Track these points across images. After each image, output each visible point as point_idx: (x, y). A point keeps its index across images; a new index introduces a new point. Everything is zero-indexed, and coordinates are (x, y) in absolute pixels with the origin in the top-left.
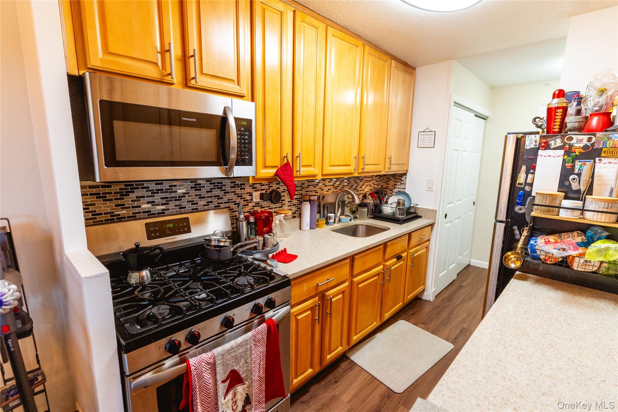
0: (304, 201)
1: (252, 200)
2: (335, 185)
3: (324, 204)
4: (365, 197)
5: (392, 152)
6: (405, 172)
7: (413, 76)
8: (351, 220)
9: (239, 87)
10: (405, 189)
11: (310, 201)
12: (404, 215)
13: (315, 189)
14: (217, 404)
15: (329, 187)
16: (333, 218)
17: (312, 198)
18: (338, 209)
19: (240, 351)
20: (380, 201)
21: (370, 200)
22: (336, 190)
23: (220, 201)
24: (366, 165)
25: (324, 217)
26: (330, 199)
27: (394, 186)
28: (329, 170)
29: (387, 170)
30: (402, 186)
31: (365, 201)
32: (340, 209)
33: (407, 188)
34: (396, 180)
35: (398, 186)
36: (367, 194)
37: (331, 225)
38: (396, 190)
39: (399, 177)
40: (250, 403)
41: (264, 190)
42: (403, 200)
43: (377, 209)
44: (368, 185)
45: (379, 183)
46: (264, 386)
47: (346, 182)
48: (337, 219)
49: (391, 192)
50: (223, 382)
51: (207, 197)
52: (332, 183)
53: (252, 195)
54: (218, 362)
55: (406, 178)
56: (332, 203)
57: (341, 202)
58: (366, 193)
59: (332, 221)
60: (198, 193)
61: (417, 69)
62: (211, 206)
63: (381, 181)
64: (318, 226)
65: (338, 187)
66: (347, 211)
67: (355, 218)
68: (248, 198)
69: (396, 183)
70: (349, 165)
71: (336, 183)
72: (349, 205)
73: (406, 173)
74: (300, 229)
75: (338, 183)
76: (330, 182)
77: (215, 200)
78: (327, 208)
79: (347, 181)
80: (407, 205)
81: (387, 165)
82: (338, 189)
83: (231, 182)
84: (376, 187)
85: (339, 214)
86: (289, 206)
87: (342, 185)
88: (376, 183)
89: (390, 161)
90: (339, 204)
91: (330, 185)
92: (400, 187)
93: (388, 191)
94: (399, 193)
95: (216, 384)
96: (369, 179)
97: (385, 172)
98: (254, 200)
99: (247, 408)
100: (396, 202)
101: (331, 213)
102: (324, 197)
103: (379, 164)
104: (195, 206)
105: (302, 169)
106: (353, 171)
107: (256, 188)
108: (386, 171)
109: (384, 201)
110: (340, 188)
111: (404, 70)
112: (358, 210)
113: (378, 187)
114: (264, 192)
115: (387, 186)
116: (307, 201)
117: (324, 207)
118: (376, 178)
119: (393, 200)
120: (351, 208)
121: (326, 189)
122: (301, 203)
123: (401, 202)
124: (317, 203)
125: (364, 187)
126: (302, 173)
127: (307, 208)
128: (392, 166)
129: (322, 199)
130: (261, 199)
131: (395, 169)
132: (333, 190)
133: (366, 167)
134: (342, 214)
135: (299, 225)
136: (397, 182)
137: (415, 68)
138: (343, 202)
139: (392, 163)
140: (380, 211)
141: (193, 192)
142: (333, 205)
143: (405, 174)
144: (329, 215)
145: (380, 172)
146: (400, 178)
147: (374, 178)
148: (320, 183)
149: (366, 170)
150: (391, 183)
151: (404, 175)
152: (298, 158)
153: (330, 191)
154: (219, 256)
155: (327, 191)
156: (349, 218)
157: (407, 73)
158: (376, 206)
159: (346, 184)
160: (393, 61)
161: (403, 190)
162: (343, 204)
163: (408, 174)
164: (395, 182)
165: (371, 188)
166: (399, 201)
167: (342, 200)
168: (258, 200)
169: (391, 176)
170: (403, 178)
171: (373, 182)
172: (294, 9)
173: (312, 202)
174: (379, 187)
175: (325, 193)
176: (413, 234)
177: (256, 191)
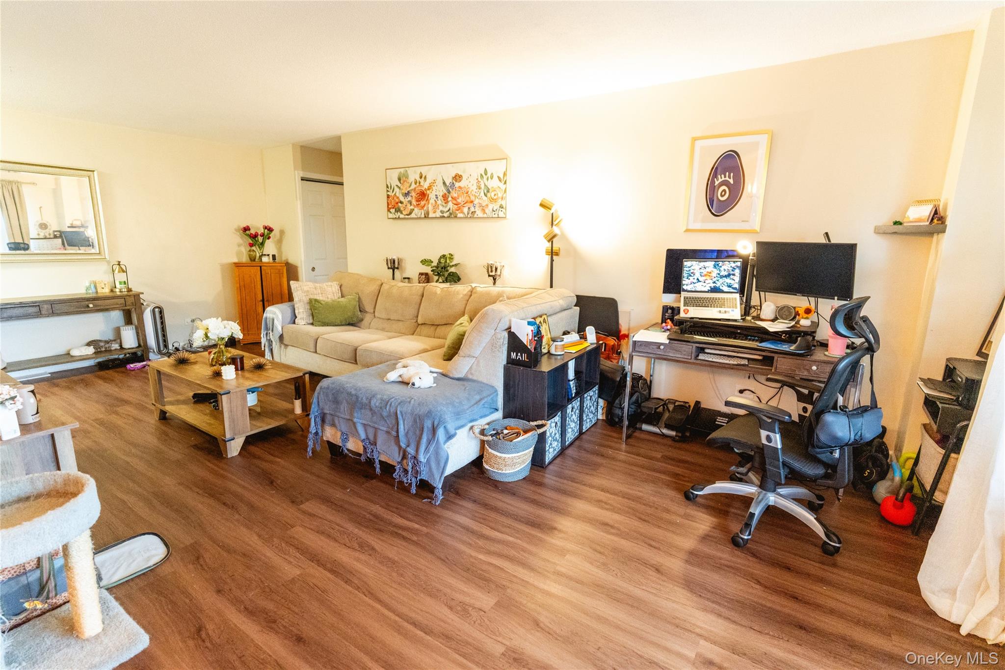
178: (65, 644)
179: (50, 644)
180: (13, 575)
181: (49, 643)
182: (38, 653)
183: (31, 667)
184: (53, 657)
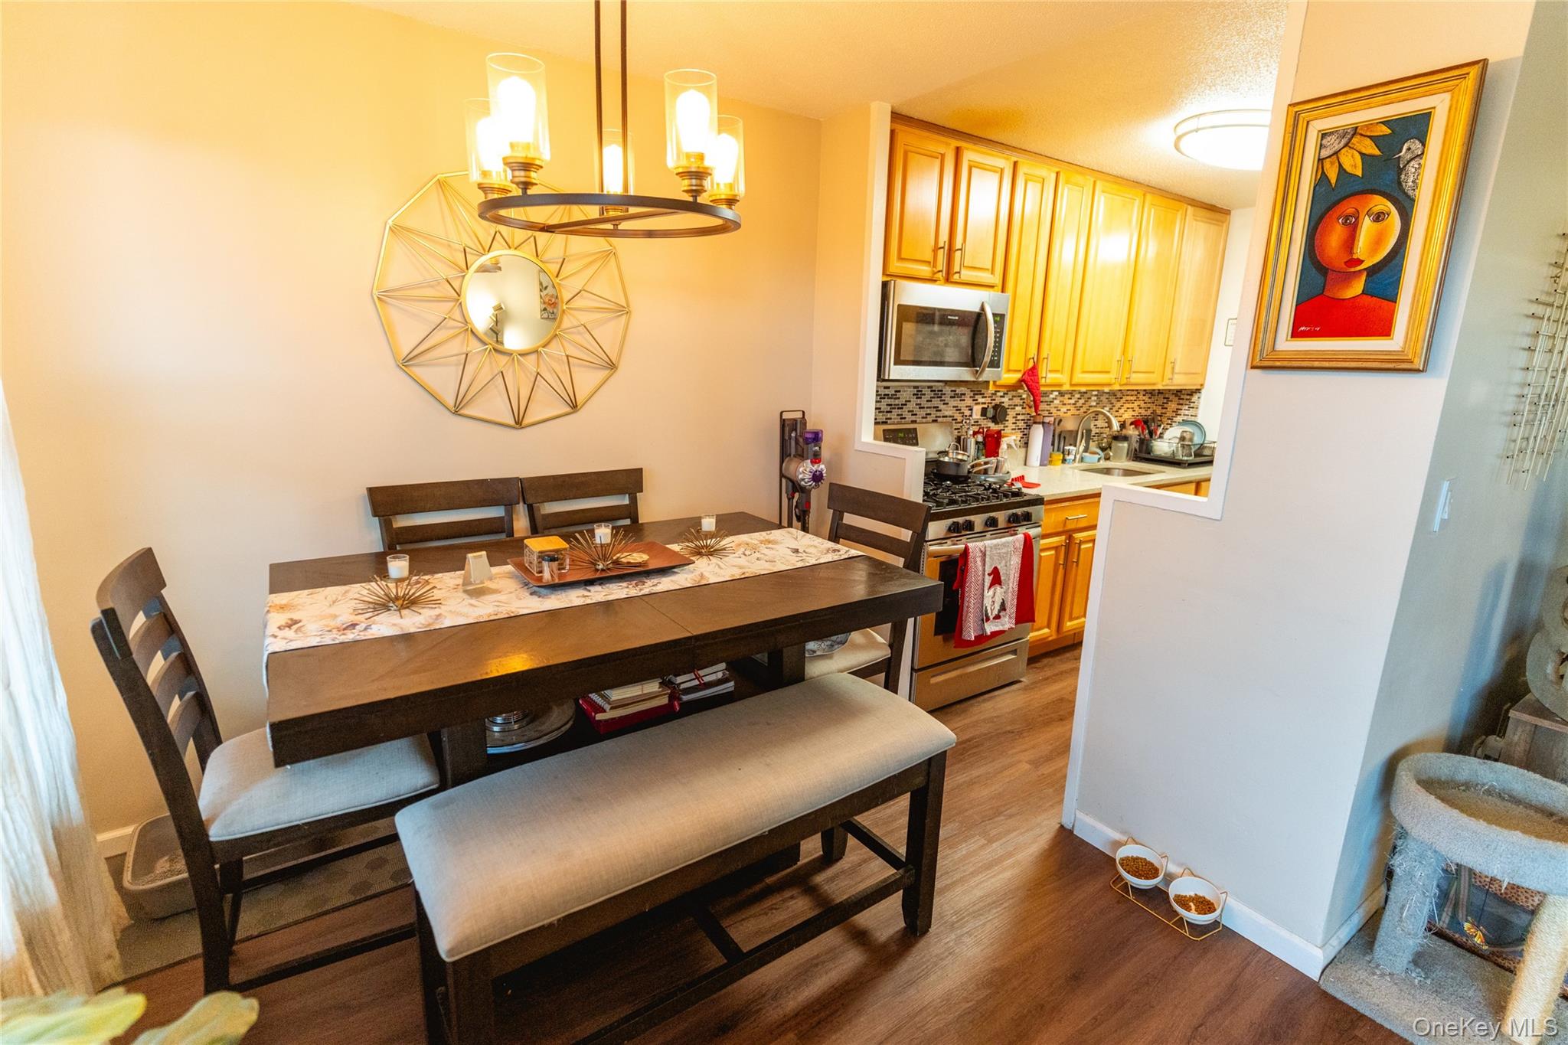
0: (1035, 423)
1: (971, 416)
2: (1078, 405)
3: (1061, 432)
4: (1123, 426)
5: (1179, 352)
6: (1199, 387)
7: (1225, 225)
8: (1099, 460)
9: (992, 276)
10: (1196, 416)
11: (1043, 423)
12: (1191, 455)
13: (1048, 408)
14: (983, 596)
15: (1069, 407)
16: (1074, 453)
17: (1047, 420)
18: (1081, 441)
19: (1003, 551)
20: (1151, 433)
21: (1132, 432)
22: (1077, 413)
23: (938, 414)
24: (1134, 372)
25: (1058, 450)
26: (1070, 425)
27: (1177, 412)
28: (1080, 377)
29: (1166, 382)
30: (1192, 412)
31: (1124, 432)
32: (1083, 441)
33: (1199, 416)
34: (1181, 402)
35: (1183, 411)
36: (1128, 423)
37: (1069, 463)
38: (1179, 419)
39: (1185, 396)
40: (1005, 610)
41: (985, 403)
42: (1190, 432)
43: (1144, 447)
44: (1128, 408)
45: (1149, 405)
46: (1015, 600)
47: (1095, 401)
48: (1078, 456)
49: (1169, 422)
50: (989, 575)
51: (927, 408)
52: (1072, 401)
53: (971, 410)
54: (988, 553)
55: (1199, 398)
56: (1071, 432)
57: (1086, 430)
58: (1124, 422)
59: (1071, 457)
60: (919, 401)
61: (1233, 212)
62: (930, 419)
63: (1153, 403)
64: (1050, 462)
65: (1082, 407)
66: (1093, 446)
67: (1107, 459)
68: (967, 413)
69: (1180, 407)
70: (1108, 372)
71: (1080, 401)
72: (1096, 439)
73: (1200, 390)
74: (1025, 464)
75: (1082, 401)
76: (1071, 399)
77: (933, 411)
78: (1065, 438)
79: (1096, 398)
80: (1197, 440)
81: (1168, 374)
82: (1082, 410)
83: (952, 391)
84: (1143, 412)
85: (1082, 448)
86: (1013, 429)
87: (1088, 404)
88: (1143, 405)
89: (1173, 368)
90: (1083, 433)
91: (1070, 404)
92: (1187, 413)
93: (1165, 420)
94: (1185, 422)
95: (984, 575)
96: (1132, 398)
97: (1163, 386)
98: (974, 416)
99: (1001, 614)
100: (1179, 436)
101: (1071, 445)
102: (1060, 421)
103: (1153, 372)
104: (914, 418)
105: (1050, 375)
106: (1113, 381)
107: (977, 400)
108: (1164, 383)
109: (1156, 435)
110: (1083, 409)
111: (1207, 219)
112: (1110, 448)
113: (1146, 413)
114: (986, 406)
115: (1164, 411)
116: (1039, 423)
117: (1060, 436)
118: (1144, 398)
119: (1173, 433)
120: (1099, 444)
121: (1064, 409)
122: (1029, 427)
123: (1187, 435)
124: (1052, 428)
125: (1122, 411)
126: (1049, 381)
127: (1038, 434)
128: (1176, 376)
129: (1059, 424)
130: (982, 415)
131: (1179, 381)
132: (1073, 411)
133: (1134, 376)
134: (1086, 450)
135: (1024, 459)
136: (1182, 404)
137: (1229, 211)
138: (1089, 431)
139: (1177, 370)
140: (1149, 451)
141: (914, 400)
142: (1073, 434)
143: (1198, 391)
144: (1067, 448)
145: (1154, 384)
146: (1188, 397)
147: (1141, 397)
148: (1056, 399)
149: (1132, 381)
150: (1172, 406)
151: (1196, 393)
152: (1045, 360)
153: (1069, 413)
154: (957, 470)
155: (1065, 413)
156: (1097, 456)
157: (1214, 222)
158: (1142, 441)
159: (1094, 404)
160: (1189, 207)
161: (1193, 419)
162: (1088, 435)
163: (1203, 391)
164: (1178, 404)
165: (1133, 413)
166: (1185, 434)
167: (1087, 428)
168: (979, 417)
169: (1173, 394)
170: (1195, 398)
171: (1139, 403)
172: (1057, 170)
173: (1046, 425)
174: (1149, 413)
175: (1061, 414)
176: (1203, 484)
177: (976, 404)
178: (1480, 1012)
179: (1470, 995)
180: (1501, 894)
181: (1471, 993)
182: (1451, 989)
183: (1430, 990)
184: (1455, 1007)
